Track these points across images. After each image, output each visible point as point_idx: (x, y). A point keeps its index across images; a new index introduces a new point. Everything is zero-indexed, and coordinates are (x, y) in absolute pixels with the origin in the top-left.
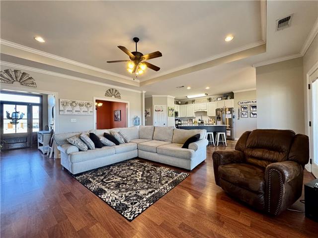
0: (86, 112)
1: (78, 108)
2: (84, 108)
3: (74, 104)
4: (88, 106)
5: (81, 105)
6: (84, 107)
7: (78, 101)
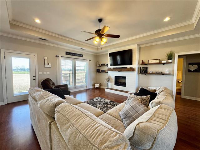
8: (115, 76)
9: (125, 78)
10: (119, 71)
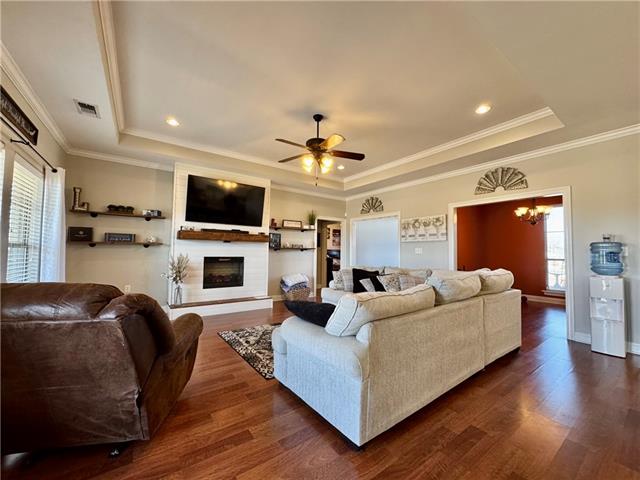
0: (434, 235)
1: (422, 230)
2: (432, 229)
3: (417, 224)
4: (438, 224)
5: (426, 225)
6: (431, 226)
7: (422, 219)
8: (205, 258)
9: (239, 261)
10: (226, 241)
